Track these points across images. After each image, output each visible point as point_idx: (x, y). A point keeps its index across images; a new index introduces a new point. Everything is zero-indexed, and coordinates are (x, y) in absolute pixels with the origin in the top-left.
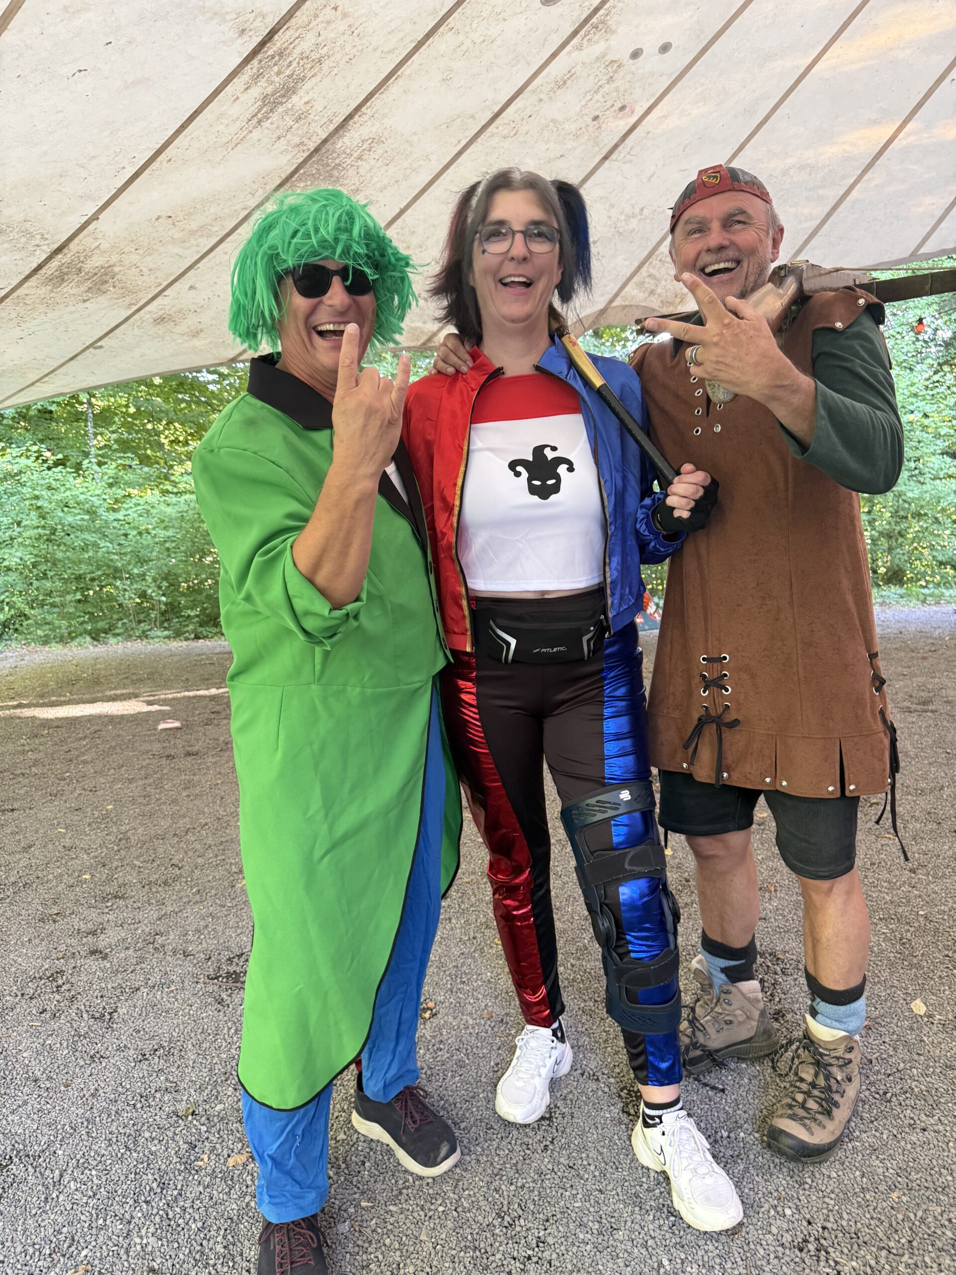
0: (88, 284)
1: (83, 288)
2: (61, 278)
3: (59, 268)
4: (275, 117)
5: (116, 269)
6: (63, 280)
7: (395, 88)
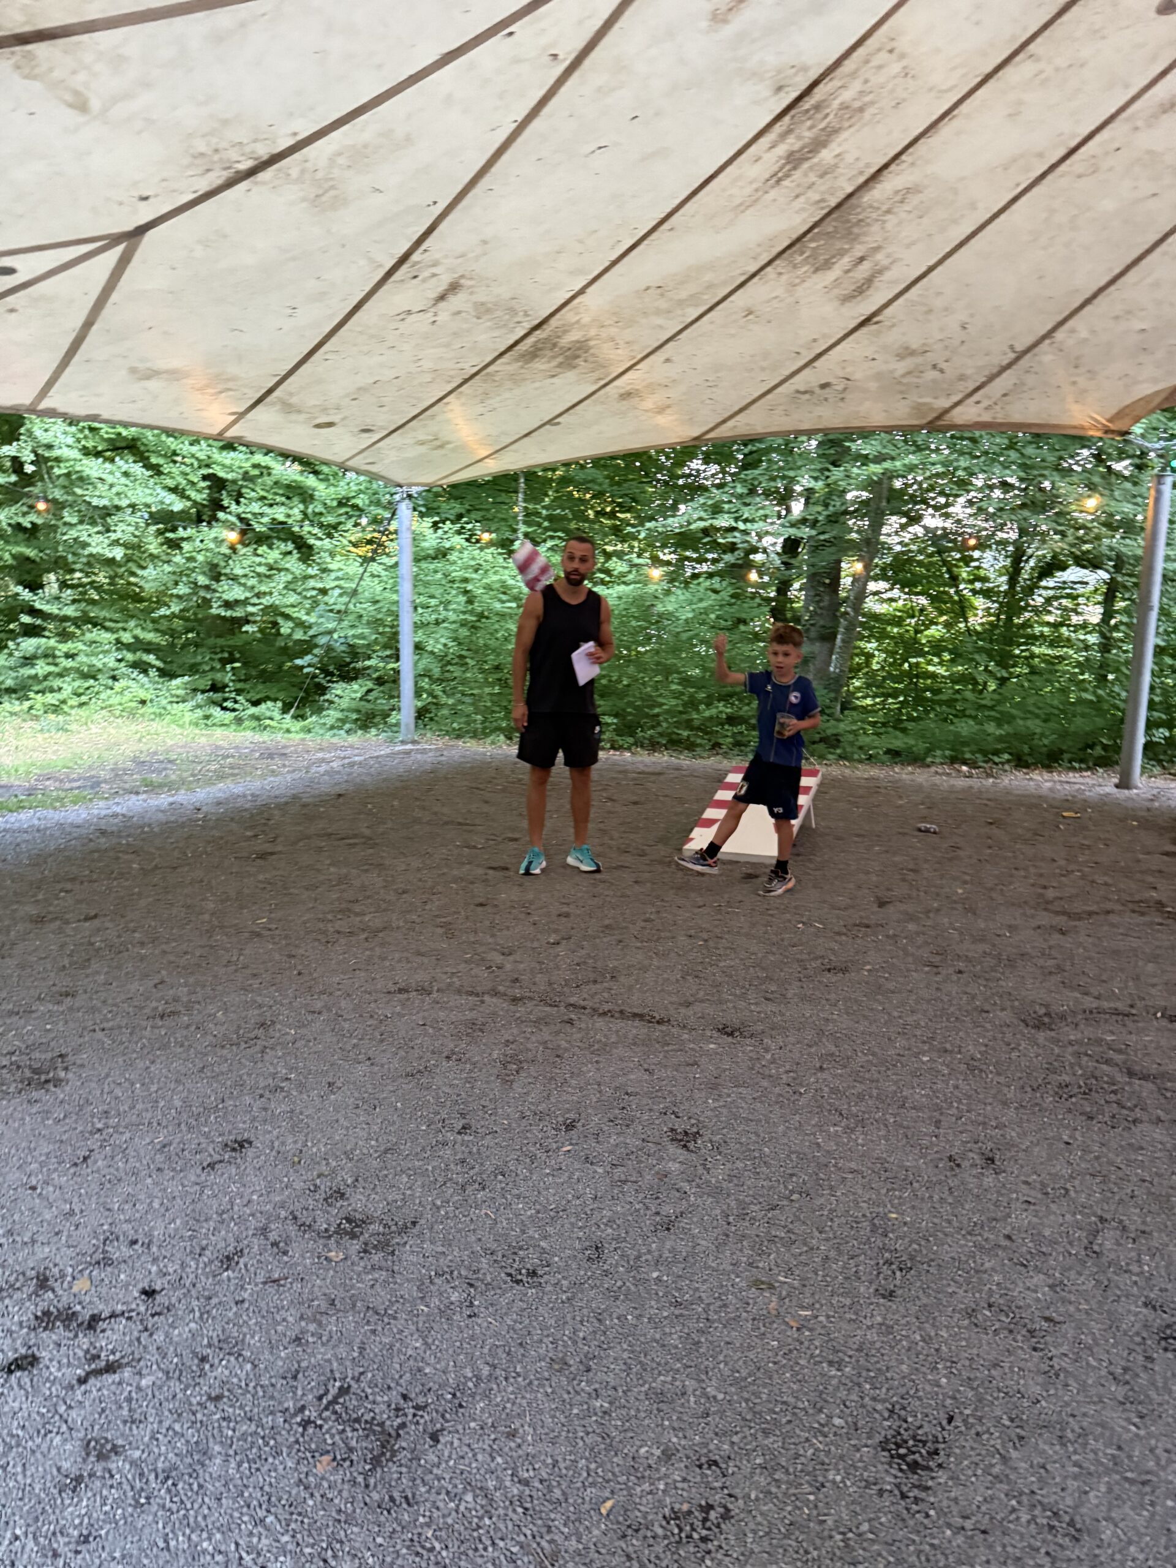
0: (560, 359)
1: (554, 363)
2: (533, 354)
3: (534, 345)
4: (797, 175)
5: (592, 343)
6: (536, 356)
7: (946, 130)
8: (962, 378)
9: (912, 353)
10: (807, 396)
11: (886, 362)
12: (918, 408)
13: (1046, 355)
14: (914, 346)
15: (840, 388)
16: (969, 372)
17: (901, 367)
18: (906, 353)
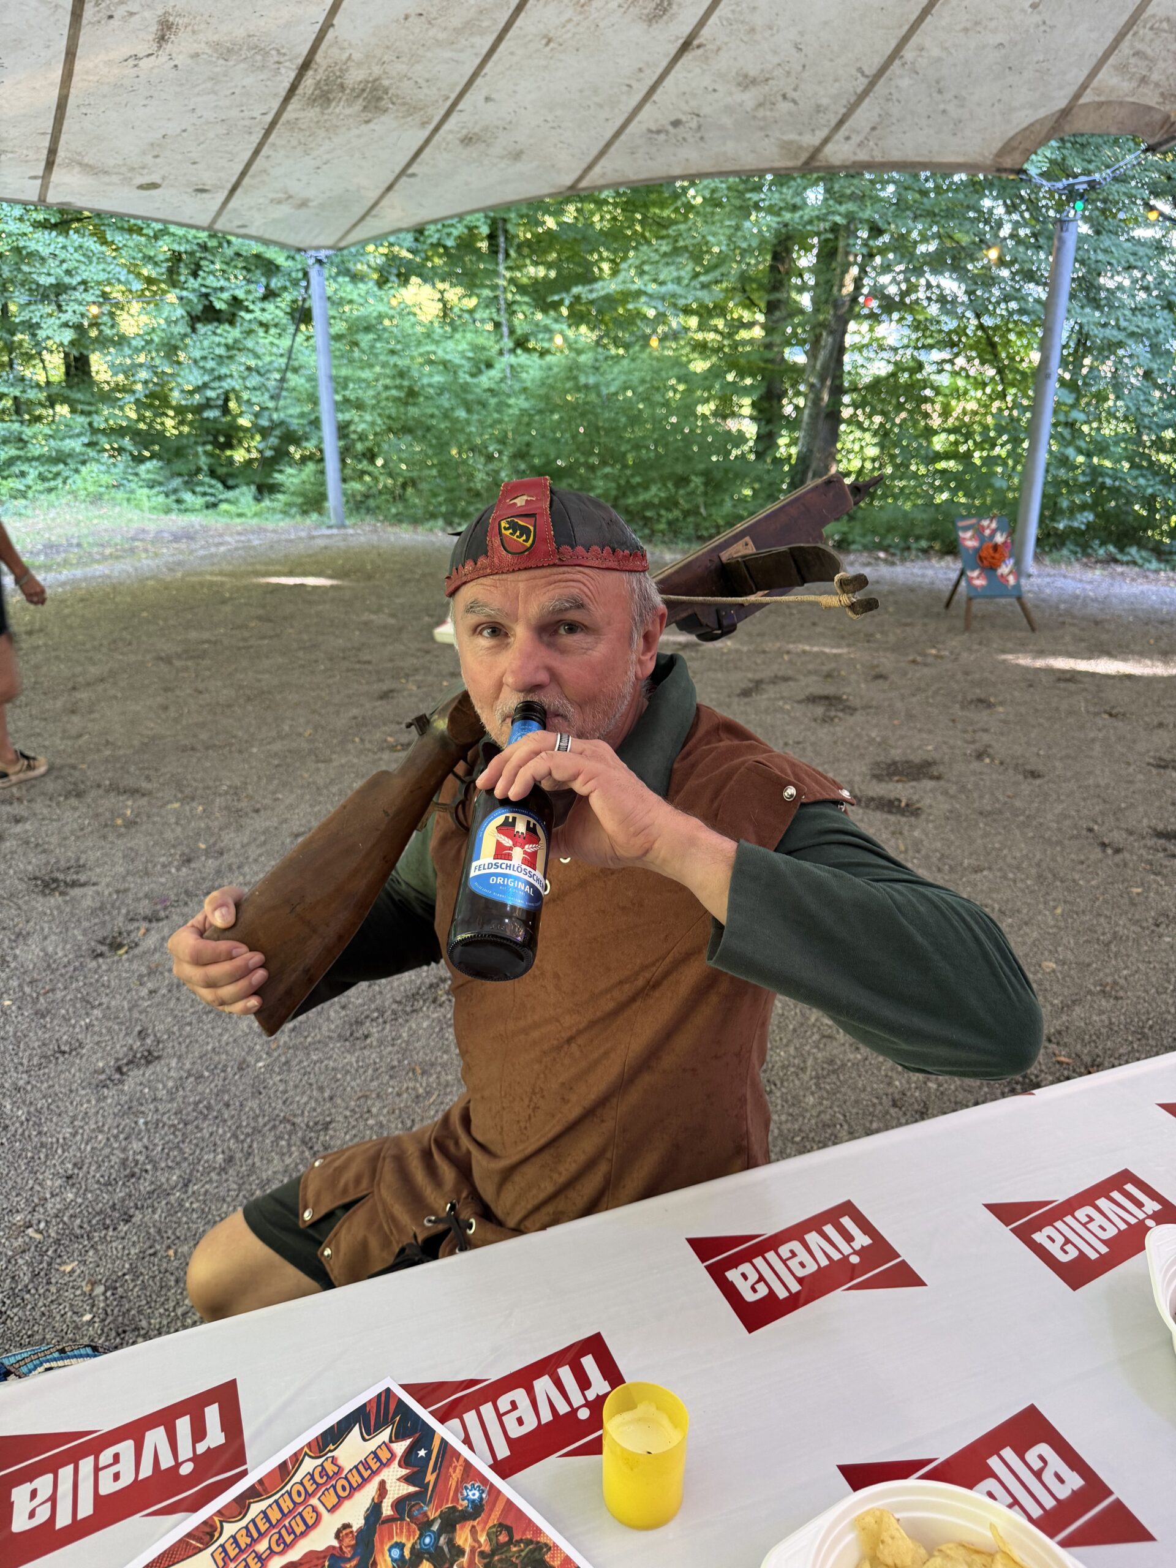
1: (357, 107)
8: (819, 109)
9: (754, 82)
10: (662, 137)
11: (731, 94)
12: (786, 147)
13: (900, 79)
14: (752, 73)
15: (694, 124)
16: (825, 101)
17: (749, 98)
18: (747, 82)
